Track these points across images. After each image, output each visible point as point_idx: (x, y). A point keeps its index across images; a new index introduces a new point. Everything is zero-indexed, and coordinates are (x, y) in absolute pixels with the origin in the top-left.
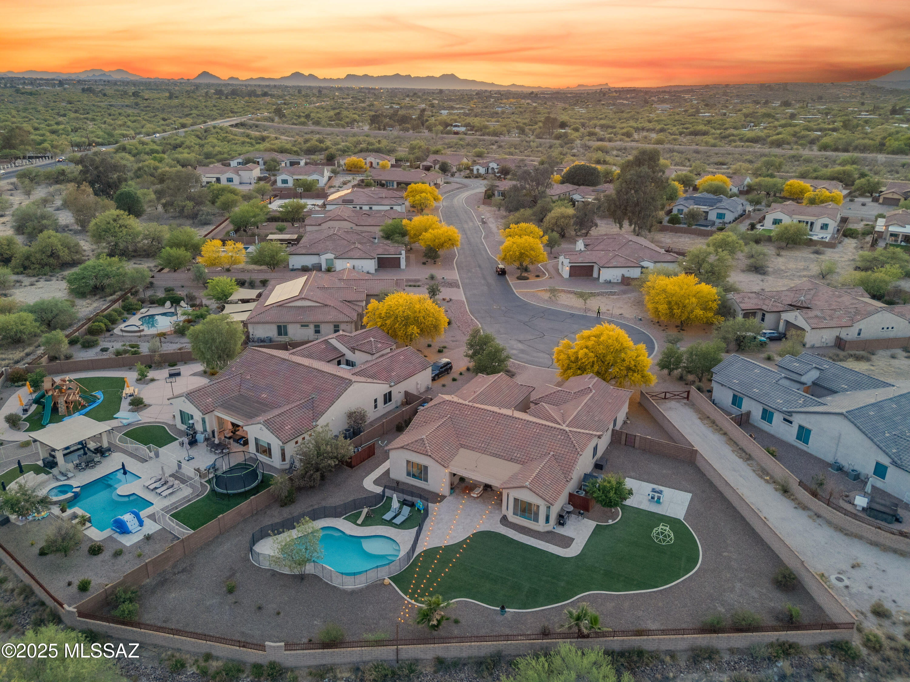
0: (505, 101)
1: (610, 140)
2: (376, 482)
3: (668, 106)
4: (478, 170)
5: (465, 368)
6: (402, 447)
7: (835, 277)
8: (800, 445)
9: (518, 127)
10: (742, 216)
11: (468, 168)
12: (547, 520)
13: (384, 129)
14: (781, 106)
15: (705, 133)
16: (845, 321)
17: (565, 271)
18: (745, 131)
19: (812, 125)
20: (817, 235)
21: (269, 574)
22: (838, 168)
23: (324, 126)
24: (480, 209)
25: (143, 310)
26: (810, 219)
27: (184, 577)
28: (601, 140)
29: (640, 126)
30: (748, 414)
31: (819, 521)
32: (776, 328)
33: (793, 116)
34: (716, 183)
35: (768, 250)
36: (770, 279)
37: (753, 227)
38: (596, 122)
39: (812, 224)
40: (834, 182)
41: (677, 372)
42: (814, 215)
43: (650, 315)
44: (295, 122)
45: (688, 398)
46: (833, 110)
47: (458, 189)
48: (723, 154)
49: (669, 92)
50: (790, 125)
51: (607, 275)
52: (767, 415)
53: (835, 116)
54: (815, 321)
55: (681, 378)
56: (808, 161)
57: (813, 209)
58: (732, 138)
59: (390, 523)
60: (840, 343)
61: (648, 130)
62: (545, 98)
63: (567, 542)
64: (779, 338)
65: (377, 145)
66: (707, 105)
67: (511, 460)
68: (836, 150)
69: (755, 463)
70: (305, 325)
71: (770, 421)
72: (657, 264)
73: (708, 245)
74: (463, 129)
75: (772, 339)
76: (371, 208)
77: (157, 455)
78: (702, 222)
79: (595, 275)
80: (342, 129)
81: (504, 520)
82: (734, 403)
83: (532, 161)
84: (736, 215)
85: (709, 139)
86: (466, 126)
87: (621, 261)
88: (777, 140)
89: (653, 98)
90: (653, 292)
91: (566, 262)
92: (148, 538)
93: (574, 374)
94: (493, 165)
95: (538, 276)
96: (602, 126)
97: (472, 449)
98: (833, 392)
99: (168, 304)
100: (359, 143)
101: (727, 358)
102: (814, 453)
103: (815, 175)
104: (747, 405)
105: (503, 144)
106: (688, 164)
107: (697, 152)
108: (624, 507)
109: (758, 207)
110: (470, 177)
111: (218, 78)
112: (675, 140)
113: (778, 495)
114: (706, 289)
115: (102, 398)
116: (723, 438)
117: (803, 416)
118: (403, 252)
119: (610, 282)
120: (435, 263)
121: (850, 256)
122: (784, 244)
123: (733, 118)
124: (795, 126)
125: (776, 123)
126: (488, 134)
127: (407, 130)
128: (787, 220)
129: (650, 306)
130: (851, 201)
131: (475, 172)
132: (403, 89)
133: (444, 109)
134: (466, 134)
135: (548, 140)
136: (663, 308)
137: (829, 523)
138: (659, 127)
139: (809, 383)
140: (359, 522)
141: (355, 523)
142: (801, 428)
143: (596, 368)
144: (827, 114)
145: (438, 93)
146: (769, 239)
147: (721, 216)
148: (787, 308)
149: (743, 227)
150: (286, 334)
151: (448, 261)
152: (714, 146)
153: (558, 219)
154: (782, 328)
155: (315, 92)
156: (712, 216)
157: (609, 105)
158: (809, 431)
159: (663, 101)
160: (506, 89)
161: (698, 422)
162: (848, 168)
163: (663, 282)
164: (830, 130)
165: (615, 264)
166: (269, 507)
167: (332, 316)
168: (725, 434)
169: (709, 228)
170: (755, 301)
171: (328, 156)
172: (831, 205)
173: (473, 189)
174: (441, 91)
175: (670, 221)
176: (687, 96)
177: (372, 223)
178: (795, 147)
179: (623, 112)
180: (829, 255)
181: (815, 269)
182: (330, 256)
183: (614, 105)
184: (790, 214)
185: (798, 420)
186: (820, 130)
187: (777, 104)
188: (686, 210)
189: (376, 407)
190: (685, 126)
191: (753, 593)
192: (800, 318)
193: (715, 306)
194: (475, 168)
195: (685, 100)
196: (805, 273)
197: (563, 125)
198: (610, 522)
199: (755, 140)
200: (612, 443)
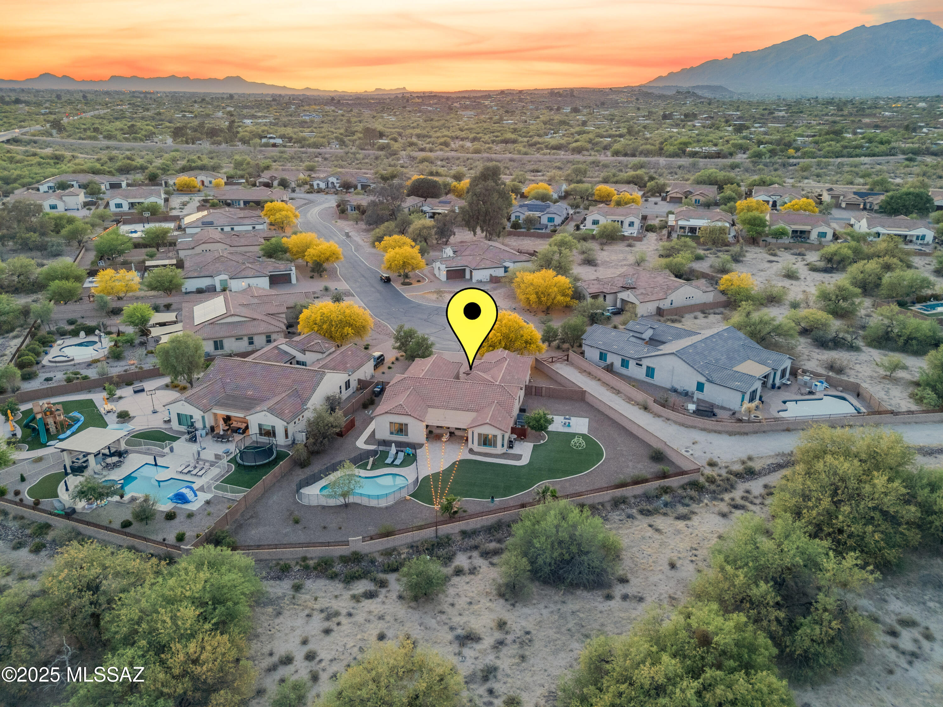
0: (306, 108)
1: (431, 150)
2: (366, 442)
3: (472, 113)
4: (318, 184)
5: (394, 359)
6: (386, 413)
7: (647, 264)
8: (649, 380)
9: (337, 138)
10: (567, 219)
11: (305, 183)
12: (503, 446)
13: (193, 143)
14: (571, 112)
15: (514, 142)
16: (661, 295)
17: (443, 276)
18: (547, 139)
19: (601, 131)
20: (627, 231)
22: (632, 173)
23: (120, 141)
24: (338, 224)
25: (59, 342)
26: (620, 218)
27: (254, 521)
28: (422, 150)
29: (453, 134)
30: (612, 364)
31: (669, 422)
32: (615, 305)
33: (584, 123)
34: (540, 191)
35: (593, 245)
36: (600, 269)
37: (578, 228)
38: (411, 131)
39: (622, 222)
40: (632, 185)
41: (555, 343)
42: (623, 215)
43: (523, 304)
44: (82, 136)
45: (567, 360)
46: (616, 116)
47: (305, 204)
48: (535, 162)
49: (468, 98)
50: (584, 132)
51: (478, 275)
52: (625, 364)
53: (618, 122)
54: (641, 297)
55: (558, 348)
56: (606, 166)
57: (620, 209)
58: (538, 146)
59: (392, 465)
60: (660, 312)
61: (462, 139)
62: (348, 104)
63: (518, 457)
64: (618, 312)
65: (199, 163)
66: (507, 112)
67: (468, 410)
68: (626, 155)
69: (623, 395)
70: (239, 338)
71: (627, 367)
72: (516, 264)
73: (550, 245)
74: (279, 141)
75: (615, 314)
76: (232, 229)
77: (172, 450)
78: (538, 226)
79: (468, 276)
80: (142, 143)
81: (471, 451)
82: (601, 358)
83: (365, 173)
84: (562, 218)
85: (519, 147)
86: (282, 137)
87: (488, 263)
88: (577, 148)
89: (455, 104)
90: (522, 286)
91: (443, 267)
92: (208, 503)
93: (488, 351)
94: (332, 179)
95: (419, 281)
96: (419, 136)
97: (438, 407)
98: (664, 343)
99: (82, 334)
100: (174, 160)
101: (589, 329)
102: (658, 384)
103: (615, 179)
104: (610, 358)
105: (327, 156)
106: (508, 172)
107: (512, 160)
108: (547, 432)
109: (578, 210)
110: (311, 192)
112: (490, 148)
113: (642, 411)
114: (562, 280)
115: (82, 418)
116: (599, 383)
117: (649, 359)
118: (293, 268)
119: (481, 281)
120: (321, 276)
121: (653, 247)
122: (605, 241)
123: (534, 125)
124: (588, 133)
125: (572, 130)
126: (309, 146)
127: (220, 143)
128: (603, 221)
129: (522, 297)
130: (646, 201)
131: (316, 187)
132: (185, 93)
133: (245, 117)
134: (285, 146)
135: (371, 152)
136: (533, 298)
137: (676, 422)
138: (472, 136)
139: (648, 339)
140: (369, 468)
141: (366, 469)
142: (648, 368)
143: (503, 344)
144: (612, 120)
145: (227, 98)
146: (593, 237)
147: (551, 220)
148: (620, 289)
149: (571, 227)
150: (222, 348)
151: (333, 274)
152: (526, 154)
153: (421, 230)
154: (619, 305)
155: (79, 96)
156: (544, 220)
157: (415, 111)
158: (653, 369)
159: (466, 108)
160: (301, 93)
161: (579, 375)
162: (639, 172)
163: (529, 277)
164: (617, 136)
165: (483, 266)
166: (291, 470)
167: (263, 328)
168: (599, 380)
169: (544, 231)
170: (597, 286)
171: (150, 176)
172: (634, 206)
173: (320, 204)
174: (231, 97)
175: (512, 227)
176: (487, 103)
177: (246, 243)
178: (593, 153)
179: (432, 120)
180: (639, 247)
181: (631, 259)
182: (224, 277)
183: (420, 112)
184: (605, 215)
185: (646, 363)
186: (610, 136)
187: (568, 110)
188: (522, 217)
189: (341, 392)
190: (496, 134)
191: (640, 466)
192: (631, 295)
193: (570, 292)
194: (315, 183)
195: (486, 106)
196: (625, 263)
197: (381, 135)
198: (542, 442)
199: (558, 147)
200: (526, 395)
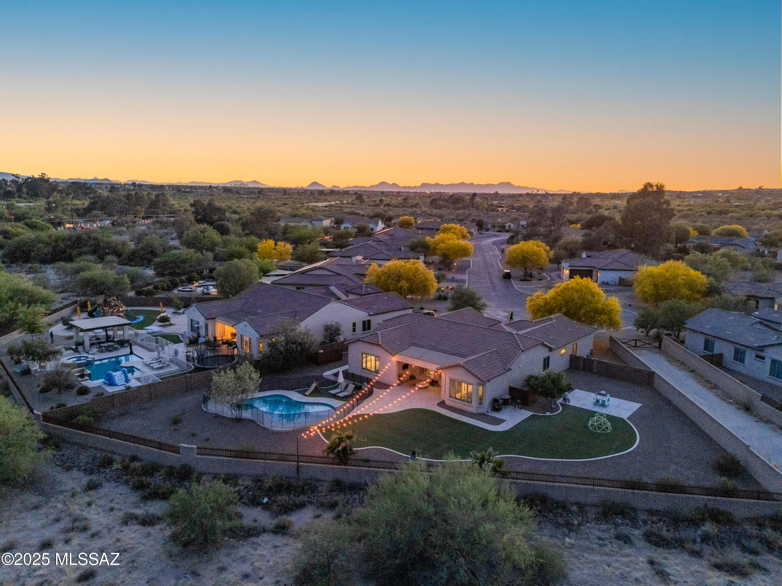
4: (509, 226)
6: (358, 340)
12: (480, 401)
17: (566, 275)
21: (213, 416)
25: (200, 282)
27: (143, 412)
30: (721, 355)
45: (660, 347)
47: (489, 237)
51: (605, 277)
52: (739, 355)
55: (658, 337)
59: (333, 396)
63: (497, 421)
69: (720, 391)
71: (743, 361)
79: (594, 278)
81: (442, 404)
82: (705, 346)
87: (620, 266)
91: (566, 265)
92: (128, 389)
94: (523, 223)
95: (540, 279)
104: (720, 347)
110: (500, 231)
111: (324, 187)
113: (740, 413)
117: (774, 349)
118: (422, 257)
119: (608, 283)
120: (449, 270)
131: (507, 228)
140: (307, 393)
141: (302, 394)
142: (773, 362)
151: (462, 270)
163: (651, 269)
165: (613, 267)
168: (693, 371)
182: (360, 258)
185: (770, 354)
189: (354, 330)
198: (548, 414)
